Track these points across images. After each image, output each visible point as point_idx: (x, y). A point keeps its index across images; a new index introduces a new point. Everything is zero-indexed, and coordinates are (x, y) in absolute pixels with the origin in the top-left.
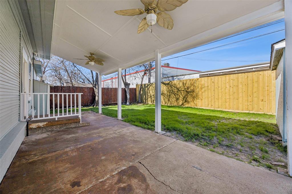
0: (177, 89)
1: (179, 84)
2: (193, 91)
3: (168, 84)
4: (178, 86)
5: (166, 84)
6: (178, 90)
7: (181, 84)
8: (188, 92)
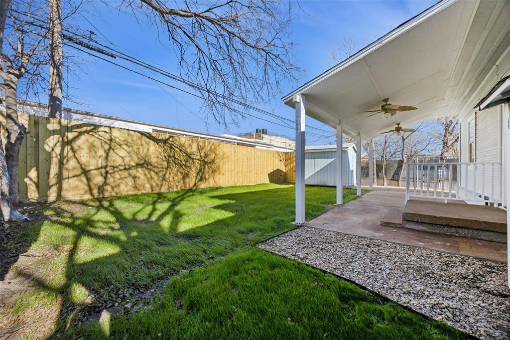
0: (187, 155)
1: (190, 145)
2: (213, 161)
3: (165, 141)
4: (188, 150)
5: (160, 141)
6: (190, 157)
7: (195, 148)
8: (206, 163)
